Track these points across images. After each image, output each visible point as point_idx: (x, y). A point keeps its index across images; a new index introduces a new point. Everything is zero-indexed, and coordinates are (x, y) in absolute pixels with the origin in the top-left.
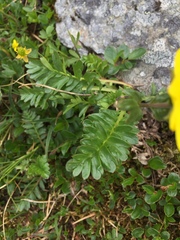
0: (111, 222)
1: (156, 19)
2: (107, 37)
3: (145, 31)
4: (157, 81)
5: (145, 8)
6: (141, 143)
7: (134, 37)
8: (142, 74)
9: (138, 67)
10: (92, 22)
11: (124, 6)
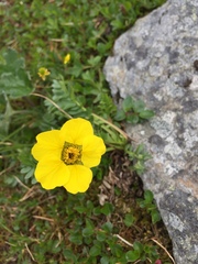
0: (60, 235)
1: (180, 94)
2: (135, 88)
3: (166, 99)
4: (148, 145)
5: (176, 79)
6: (109, 187)
7: (154, 99)
8: (143, 133)
9: (143, 124)
10: (132, 69)
11: (161, 70)
